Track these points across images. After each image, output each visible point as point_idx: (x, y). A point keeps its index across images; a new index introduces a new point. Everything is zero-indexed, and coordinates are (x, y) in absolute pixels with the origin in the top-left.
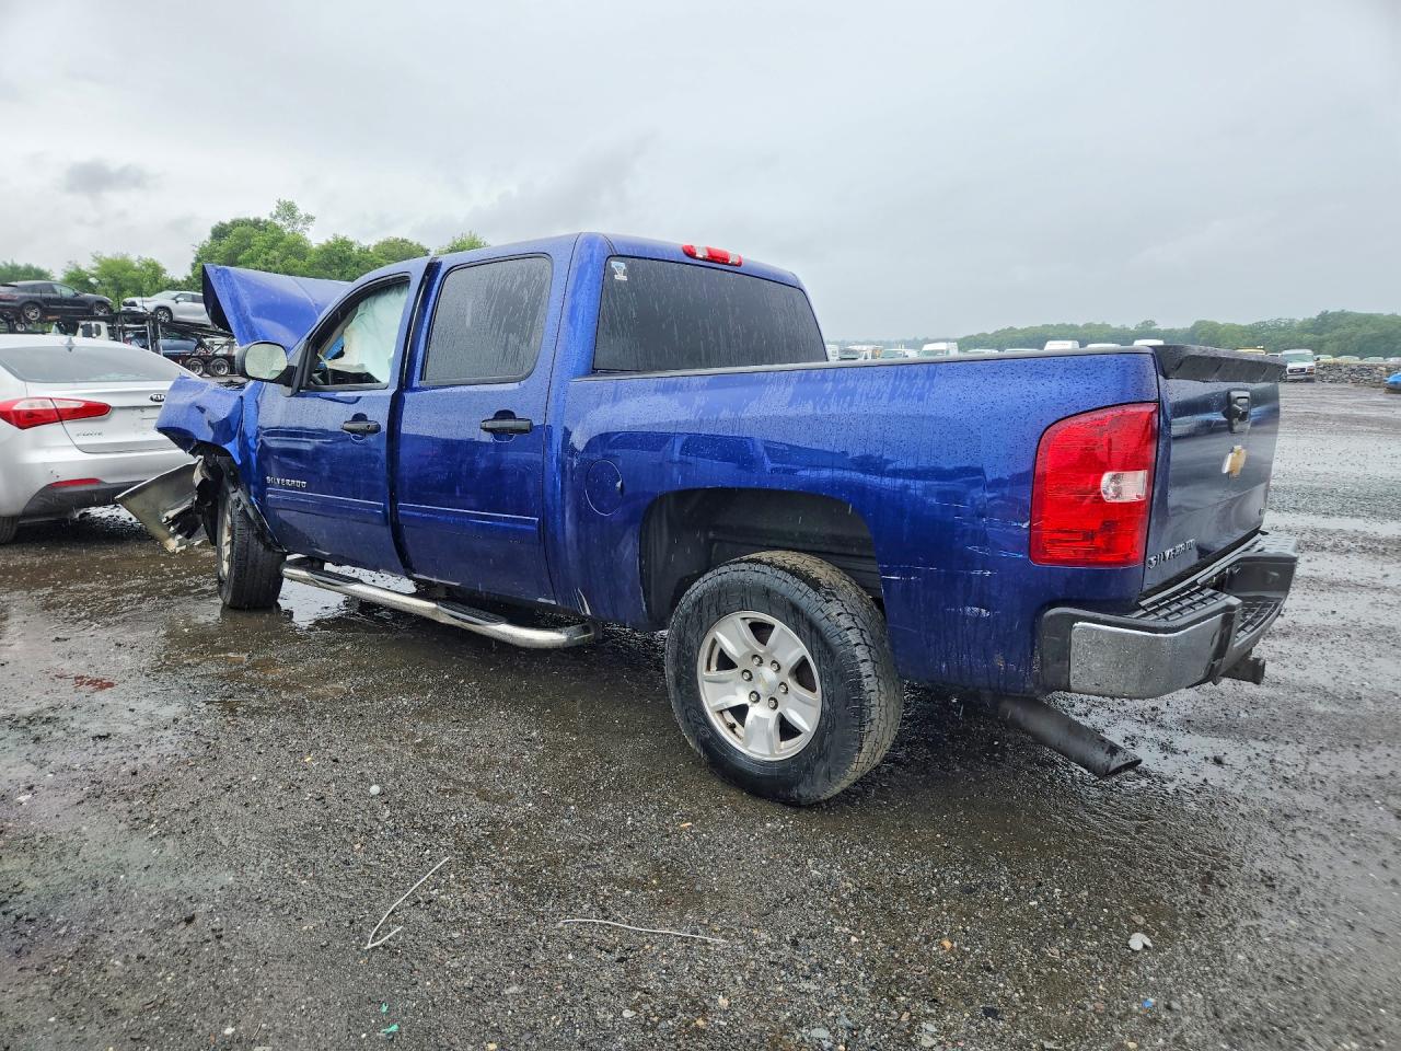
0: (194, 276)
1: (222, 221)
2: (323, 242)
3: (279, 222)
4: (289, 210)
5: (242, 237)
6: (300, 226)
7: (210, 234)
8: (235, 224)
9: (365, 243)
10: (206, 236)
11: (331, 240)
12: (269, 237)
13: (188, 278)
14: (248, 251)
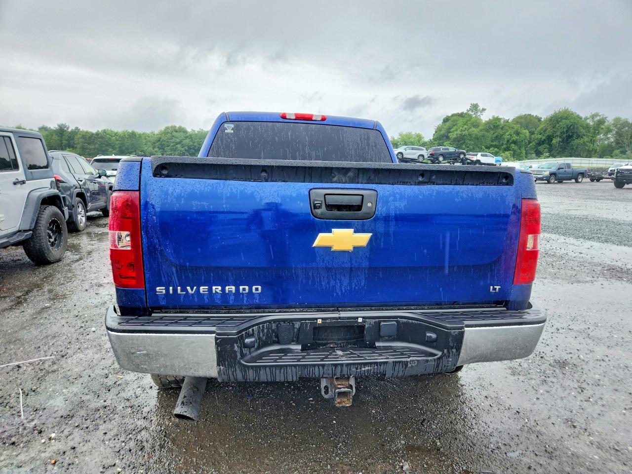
0: (433, 139)
1: (448, 115)
2: (488, 120)
3: (470, 113)
4: (475, 107)
5: (454, 121)
6: (479, 113)
7: (442, 121)
8: (453, 115)
9: (507, 118)
10: (441, 122)
11: (491, 118)
12: (465, 120)
13: (431, 140)
14: (455, 127)
